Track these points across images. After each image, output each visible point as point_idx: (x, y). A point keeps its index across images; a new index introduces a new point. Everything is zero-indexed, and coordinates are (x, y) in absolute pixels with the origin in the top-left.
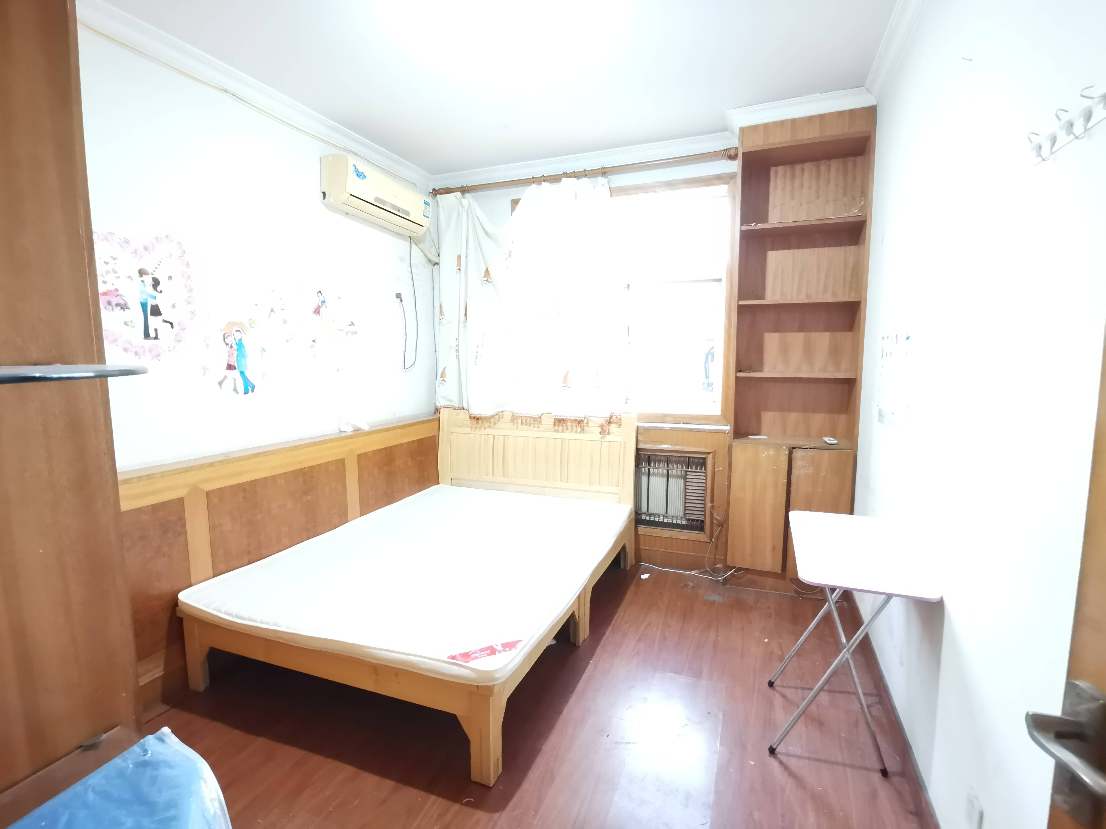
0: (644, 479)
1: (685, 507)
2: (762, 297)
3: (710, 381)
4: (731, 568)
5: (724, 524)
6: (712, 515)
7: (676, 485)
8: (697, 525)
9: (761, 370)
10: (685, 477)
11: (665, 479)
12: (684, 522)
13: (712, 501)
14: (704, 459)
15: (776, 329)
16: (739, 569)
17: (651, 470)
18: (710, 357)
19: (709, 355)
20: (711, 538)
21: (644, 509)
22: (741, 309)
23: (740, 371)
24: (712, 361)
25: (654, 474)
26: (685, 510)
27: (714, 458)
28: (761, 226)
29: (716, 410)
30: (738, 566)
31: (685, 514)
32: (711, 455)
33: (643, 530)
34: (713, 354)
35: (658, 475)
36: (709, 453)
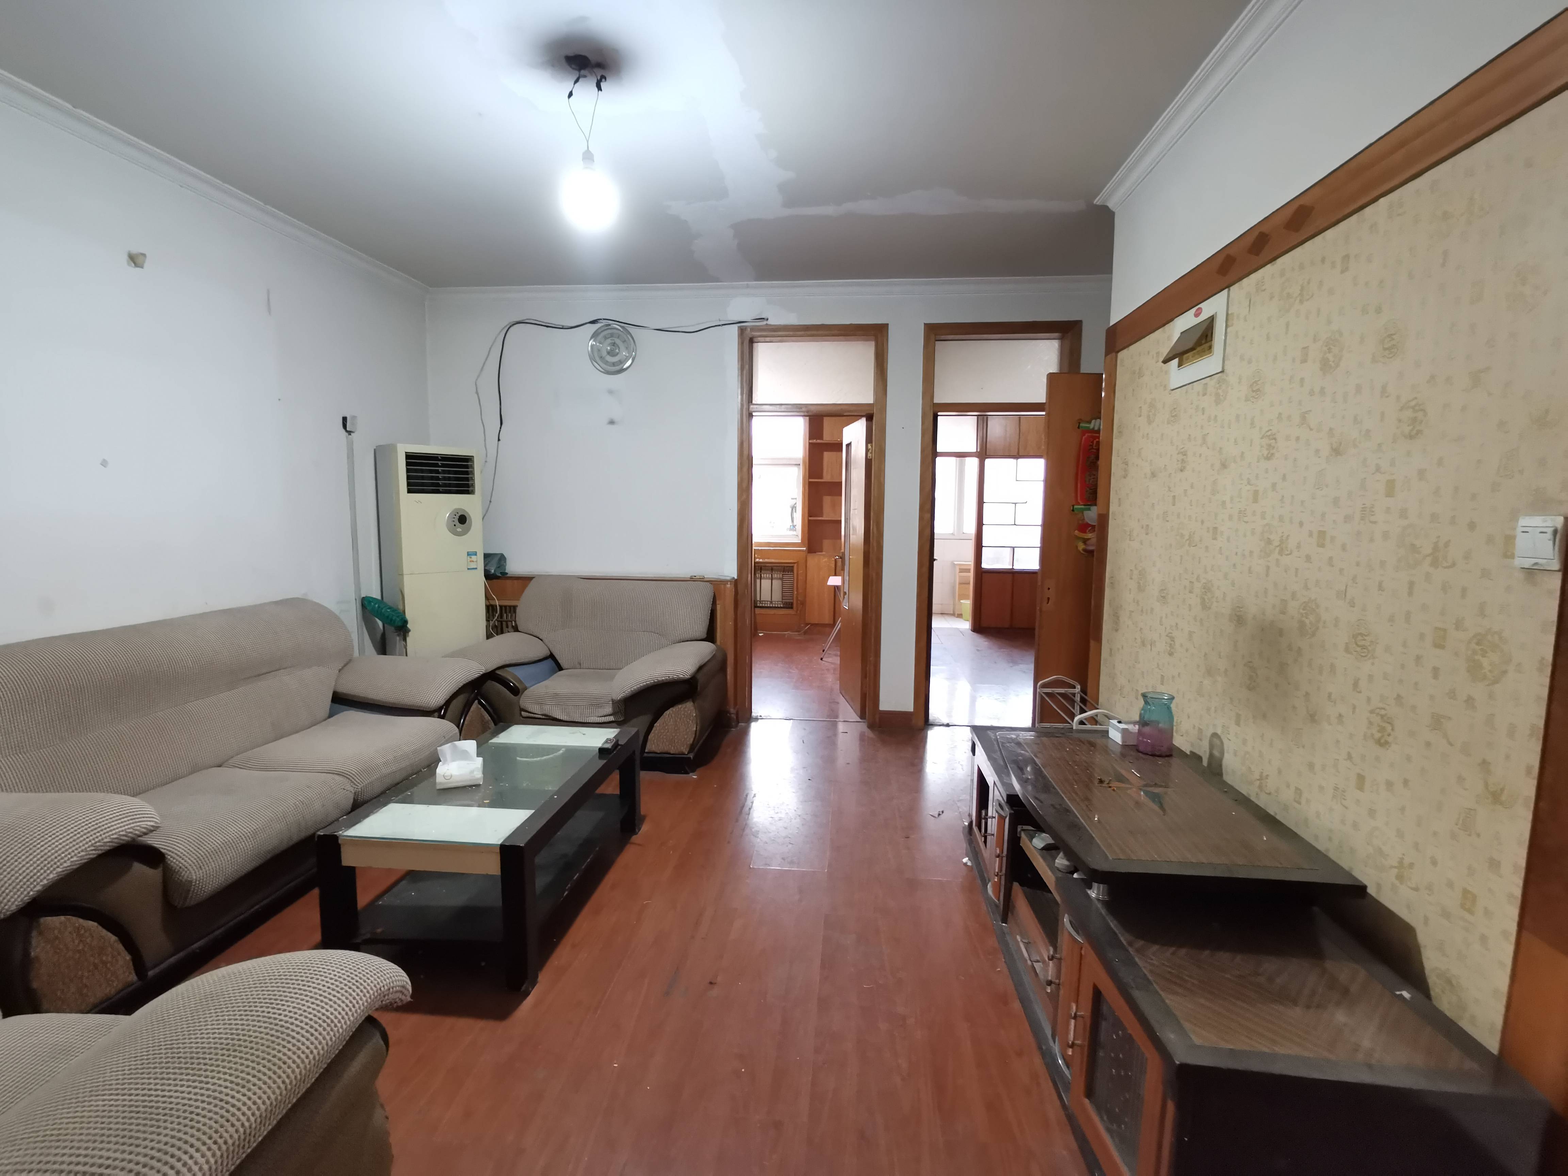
0: (758, 581)
1: (782, 595)
2: (821, 477)
3: (795, 524)
4: (807, 624)
5: (803, 603)
6: (797, 597)
7: (777, 584)
8: (789, 606)
9: (822, 517)
10: (782, 579)
11: (770, 581)
12: (782, 606)
13: (797, 591)
14: (793, 567)
15: (829, 495)
16: (812, 625)
17: (762, 575)
18: (794, 510)
19: (793, 508)
20: (797, 612)
21: (758, 599)
22: (810, 483)
23: (811, 517)
24: (796, 512)
25: (764, 578)
26: (782, 597)
27: (798, 566)
28: (819, 441)
29: (798, 540)
30: (813, 622)
31: (782, 599)
32: (795, 565)
33: (758, 611)
34: (796, 507)
35: (767, 578)
36: (794, 563)
